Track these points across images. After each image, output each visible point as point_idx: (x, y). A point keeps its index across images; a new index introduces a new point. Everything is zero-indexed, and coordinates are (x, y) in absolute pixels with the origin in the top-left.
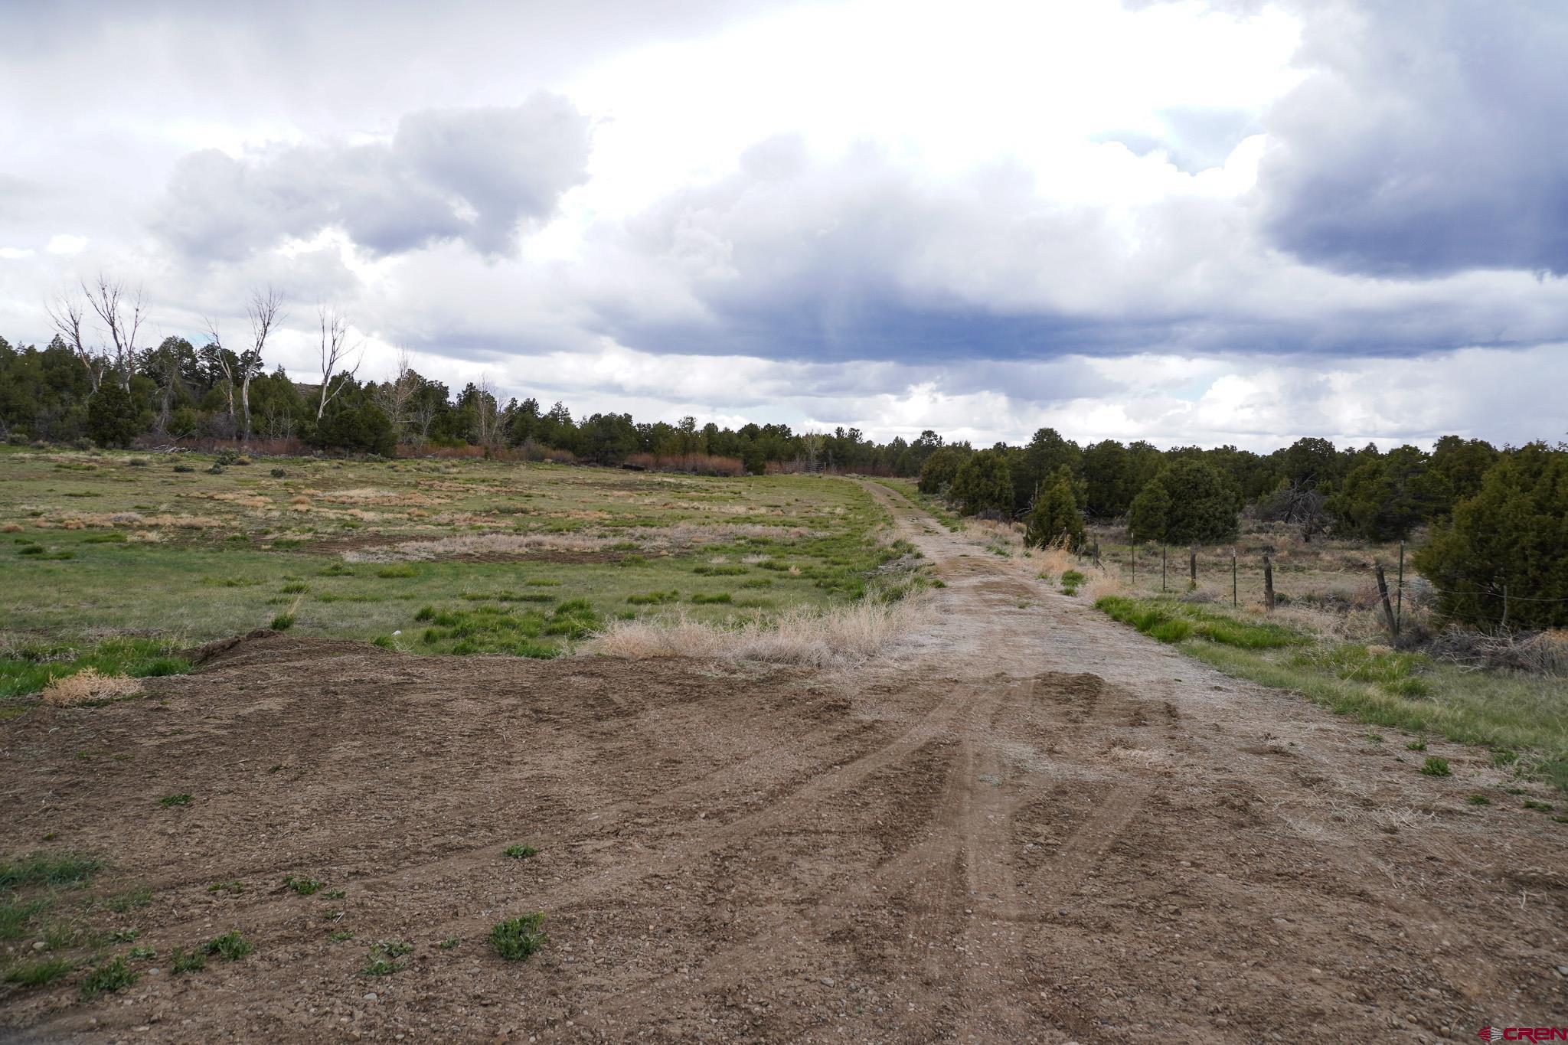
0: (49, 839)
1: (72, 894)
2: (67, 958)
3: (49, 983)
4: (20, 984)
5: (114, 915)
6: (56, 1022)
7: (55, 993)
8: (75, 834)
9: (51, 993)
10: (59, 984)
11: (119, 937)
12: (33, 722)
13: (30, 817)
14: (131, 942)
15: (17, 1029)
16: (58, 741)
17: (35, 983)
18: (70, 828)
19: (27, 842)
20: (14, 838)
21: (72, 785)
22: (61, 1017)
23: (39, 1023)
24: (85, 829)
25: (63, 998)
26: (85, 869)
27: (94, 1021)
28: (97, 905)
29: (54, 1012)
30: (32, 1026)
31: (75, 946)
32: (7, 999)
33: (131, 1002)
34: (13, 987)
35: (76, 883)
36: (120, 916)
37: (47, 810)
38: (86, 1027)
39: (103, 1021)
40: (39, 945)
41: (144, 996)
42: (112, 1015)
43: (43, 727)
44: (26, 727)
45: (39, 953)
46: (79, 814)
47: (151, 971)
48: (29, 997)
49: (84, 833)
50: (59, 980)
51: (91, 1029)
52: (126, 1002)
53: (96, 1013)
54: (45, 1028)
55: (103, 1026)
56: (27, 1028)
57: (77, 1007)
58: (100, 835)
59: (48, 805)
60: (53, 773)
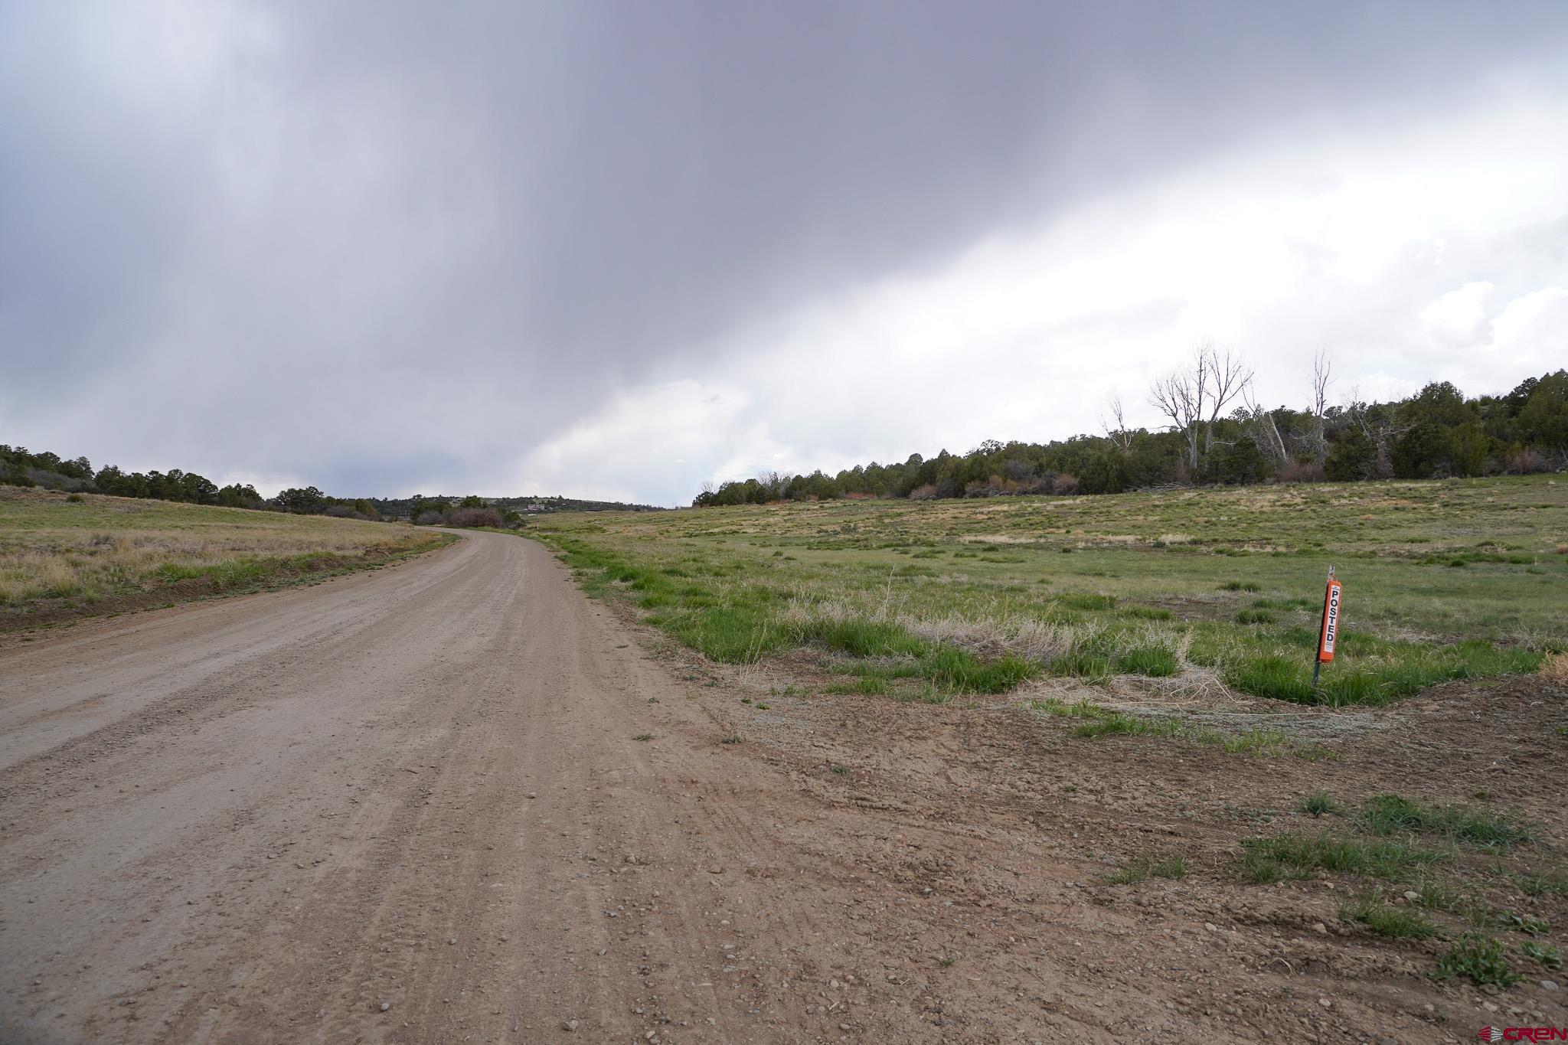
0: (1481, 796)
1: (1480, 857)
2: (1435, 920)
3: (1400, 939)
4: (1367, 926)
5: (1521, 894)
6: (1385, 986)
7: (1405, 955)
8: (1515, 800)
9: (1400, 954)
10: (1413, 946)
11: (1516, 923)
12: (1514, 691)
13: (1471, 773)
14: (1531, 935)
15: (1339, 974)
16: (1539, 715)
17: (1382, 933)
18: (1510, 792)
19: (1456, 793)
20: (1444, 787)
21: (1535, 756)
22: (1393, 984)
23: (1365, 979)
24: (1530, 798)
25: (1409, 963)
26: (1507, 834)
27: (1430, 1008)
28: (1506, 879)
29: (1385, 972)
30: (1353, 978)
31: (1455, 913)
32: (1348, 938)
33: (1495, 1008)
34: (1360, 926)
35: (1490, 846)
36: (1530, 899)
37: (1494, 770)
38: (1418, 1011)
39: (1442, 1012)
40: (1411, 895)
41: (1518, 1010)
42: (1457, 1012)
43: (1525, 698)
44: (1505, 695)
45: (1408, 903)
46: (1529, 782)
47: (1544, 983)
48: (1374, 947)
49: (1527, 802)
50: (1414, 940)
51: (1423, 1017)
52: (1486, 1004)
53: (1439, 1000)
54: (1368, 987)
55: (1441, 1021)
56: (1350, 978)
57: (1415, 979)
58: (1545, 808)
59: (1497, 767)
60: (1519, 742)
